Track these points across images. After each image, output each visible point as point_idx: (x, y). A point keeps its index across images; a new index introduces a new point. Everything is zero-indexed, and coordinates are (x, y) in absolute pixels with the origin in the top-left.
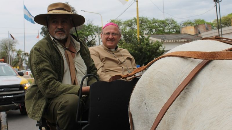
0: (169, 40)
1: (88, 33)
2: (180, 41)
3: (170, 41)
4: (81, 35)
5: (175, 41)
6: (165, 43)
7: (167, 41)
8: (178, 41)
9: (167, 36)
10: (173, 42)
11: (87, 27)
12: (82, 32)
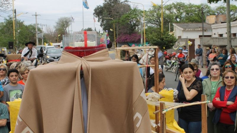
0: (189, 28)
1: (133, 16)
2: (197, 29)
3: (190, 30)
4: (128, 17)
5: (193, 30)
6: (186, 31)
7: (188, 30)
8: (195, 29)
9: (191, 25)
10: (192, 30)
11: (133, 10)
12: (129, 15)
